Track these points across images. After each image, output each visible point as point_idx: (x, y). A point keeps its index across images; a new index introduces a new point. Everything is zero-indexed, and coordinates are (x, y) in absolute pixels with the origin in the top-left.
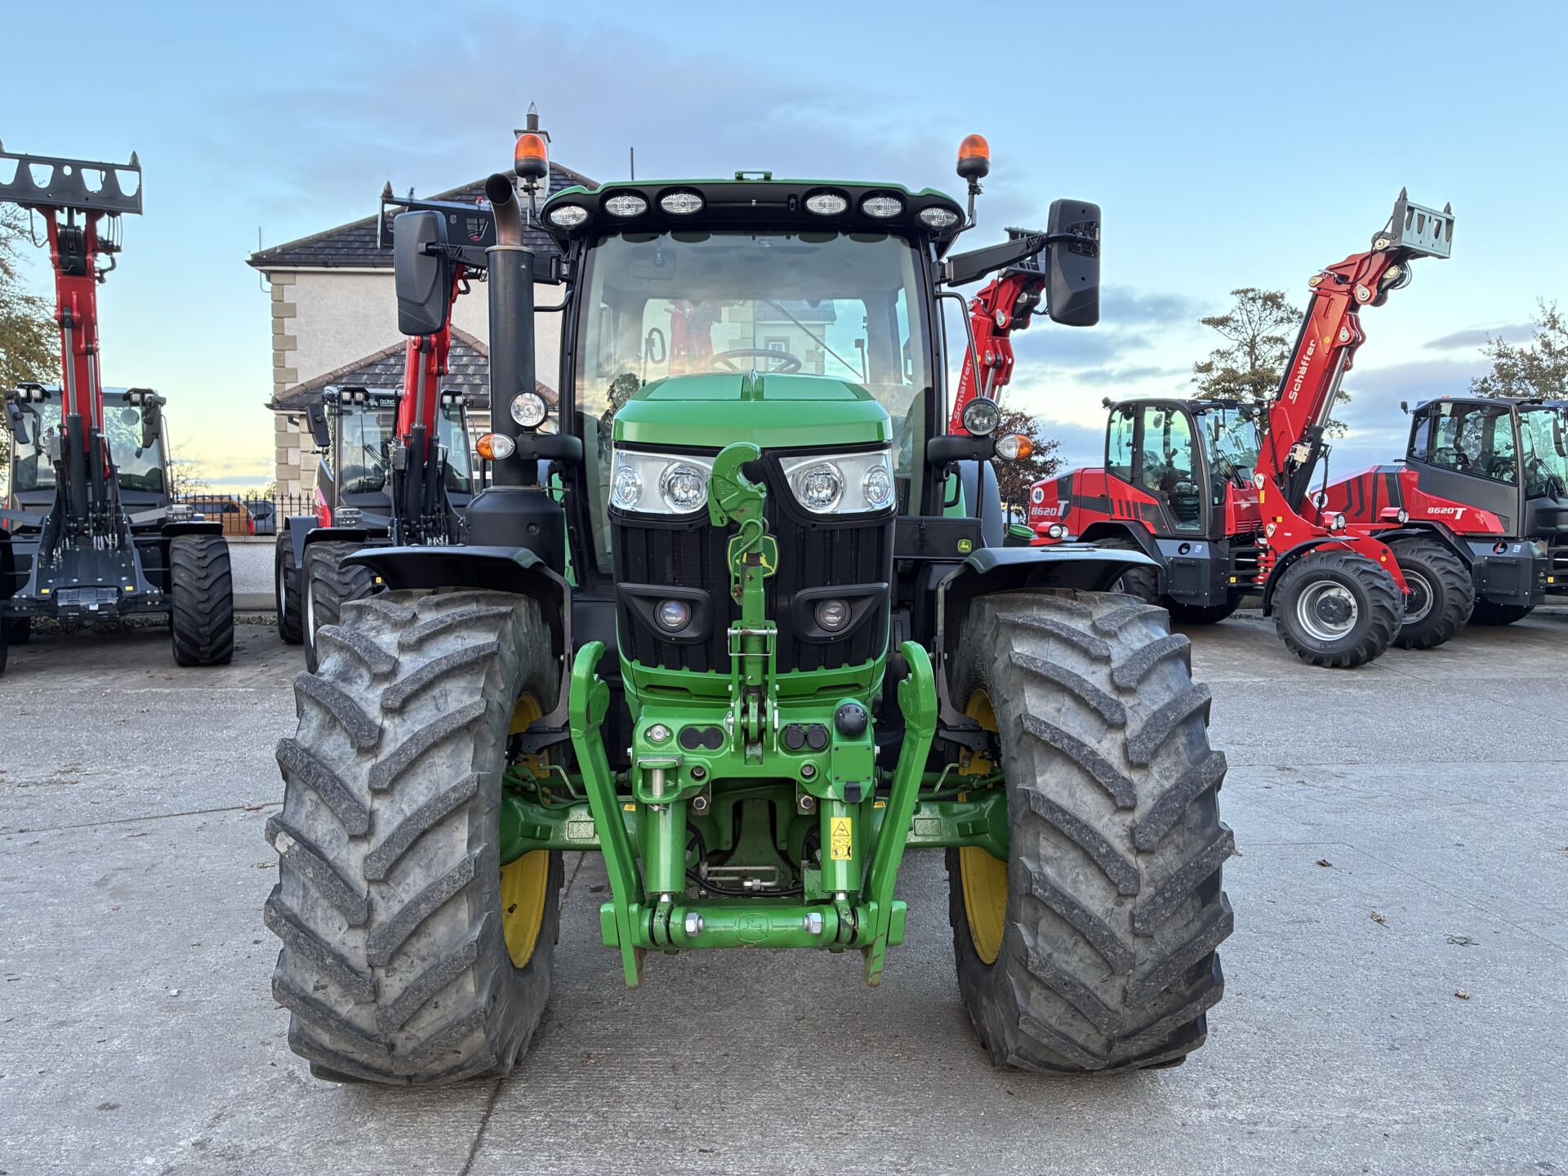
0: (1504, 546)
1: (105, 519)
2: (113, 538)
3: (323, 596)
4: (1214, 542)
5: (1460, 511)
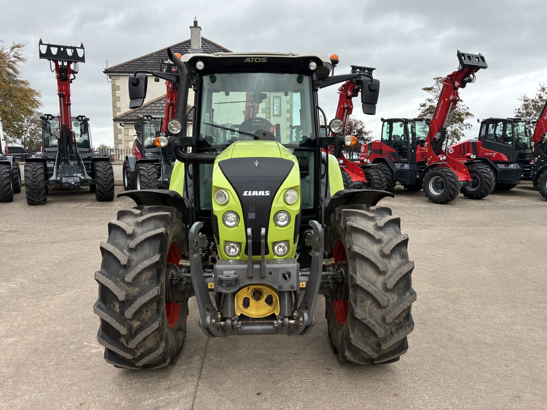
0: (508, 165)
3: (143, 180)
4: (411, 164)
5: (495, 154)
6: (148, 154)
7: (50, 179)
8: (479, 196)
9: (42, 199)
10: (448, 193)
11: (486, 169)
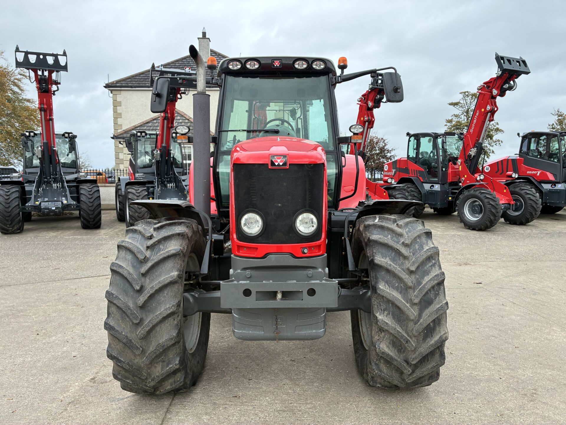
0: (555, 185)
1: (57, 178)
2: (60, 184)
4: (442, 184)
5: (539, 172)
6: (139, 175)
7: (27, 205)
8: (523, 221)
9: (16, 227)
10: (488, 218)
11: (531, 190)
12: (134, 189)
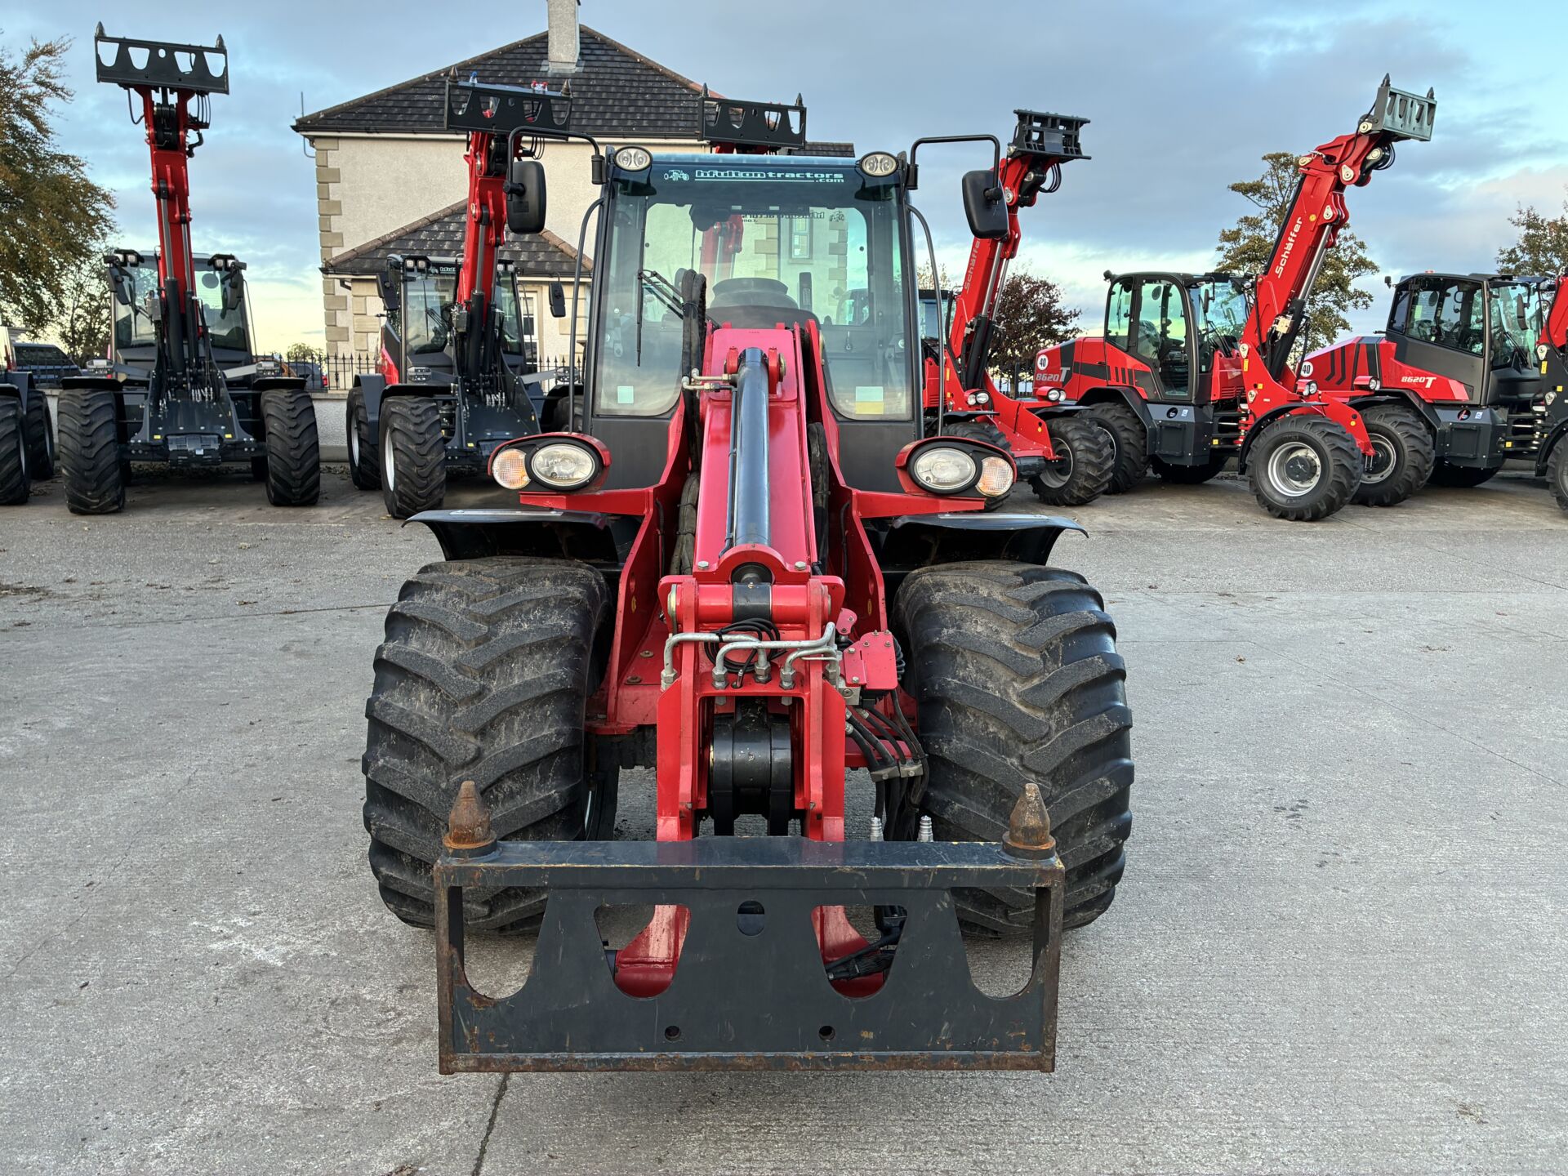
0: (1468, 413)
1: (200, 374)
3: (402, 444)
4: (1199, 406)
5: (1431, 380)
6: (416, 371)
7: (132, 442)
9: (109, 496)
12: (405, 406)
